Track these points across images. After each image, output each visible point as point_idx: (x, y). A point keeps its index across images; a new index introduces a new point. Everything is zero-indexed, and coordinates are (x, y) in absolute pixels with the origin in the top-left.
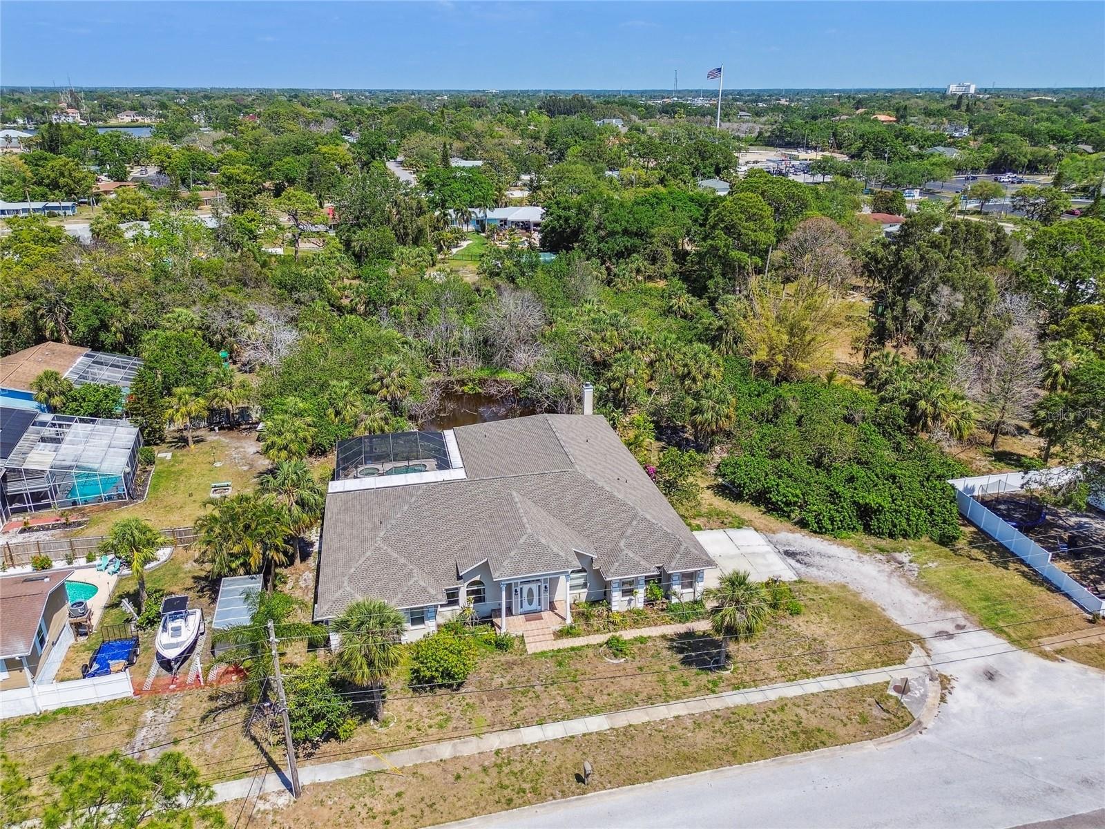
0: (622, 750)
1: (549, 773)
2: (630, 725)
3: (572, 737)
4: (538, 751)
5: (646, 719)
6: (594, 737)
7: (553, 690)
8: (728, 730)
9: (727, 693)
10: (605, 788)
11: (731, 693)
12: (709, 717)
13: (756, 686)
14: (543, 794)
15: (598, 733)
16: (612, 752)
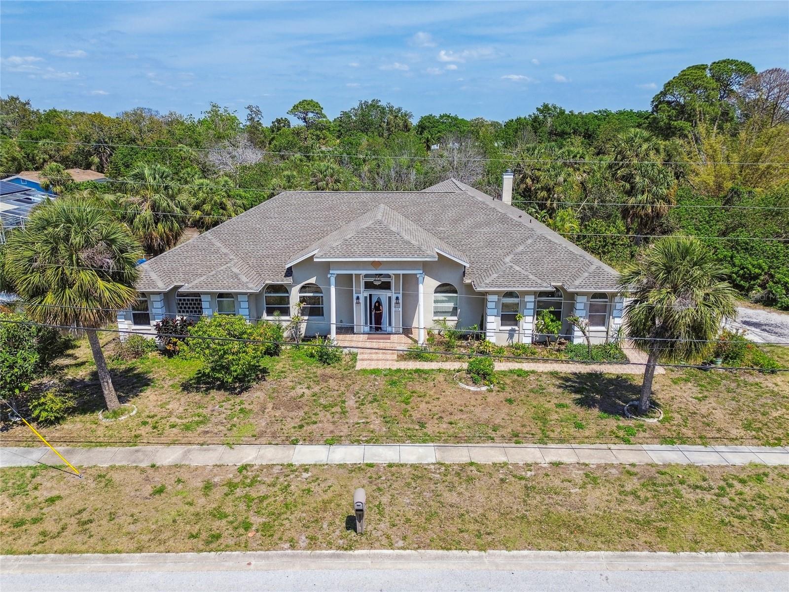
0: (446, 494)
1: (306, 508)
2: (472, 464)
3: (371, 465)
4: (305, 475)
5: (502, 459)
6: (405, 471)
7: (369, 409)
8: (649, 495)
9: (652, 447)
10: (391, 546)
11: (658, 447)
12: (614, 471)
13: (703, 444)
14: (276, 537)
15: (414, 467)
16: (427, 495)
